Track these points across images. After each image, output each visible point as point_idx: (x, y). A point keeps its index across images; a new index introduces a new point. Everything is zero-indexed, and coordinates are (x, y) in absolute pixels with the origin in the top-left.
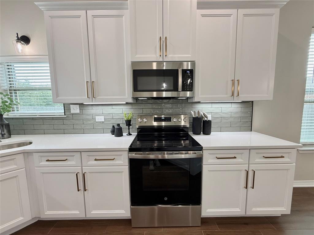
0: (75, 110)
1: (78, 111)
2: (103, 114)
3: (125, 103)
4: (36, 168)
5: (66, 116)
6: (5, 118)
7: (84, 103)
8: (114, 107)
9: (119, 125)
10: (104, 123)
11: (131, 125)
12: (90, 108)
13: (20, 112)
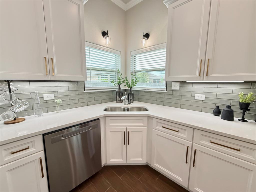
0: (176, 87)
1: (178, 88)
2: (204, 92)
3: (243, 81)
4: (153, 129)
5: (167, 92)
6: (132, 90)
7: (187, 81)
8: (220, 86)
9: (229, 107)
10: (203, 102)
11: (249, 110)
12: (191, 85)
13: (138, 87)
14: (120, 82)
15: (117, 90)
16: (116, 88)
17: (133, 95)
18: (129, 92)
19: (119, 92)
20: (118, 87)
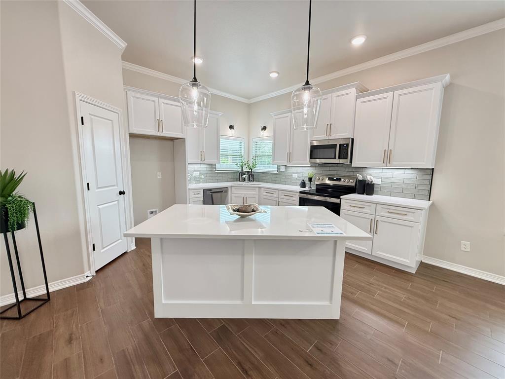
1: (284, 170)
2: (297, 173)
5: (278, 173)
7: (287, 165)
8: (304, 168)
10: (297, 179)
11: (312, 181)
12: (291, 168)
13: (258, 169)
14: (242, 165)
15: (240, 171)
16: (239, 169)
17: (253, 175)
18: (250, 173)
19: (242, 173)
20: (241, 169)
